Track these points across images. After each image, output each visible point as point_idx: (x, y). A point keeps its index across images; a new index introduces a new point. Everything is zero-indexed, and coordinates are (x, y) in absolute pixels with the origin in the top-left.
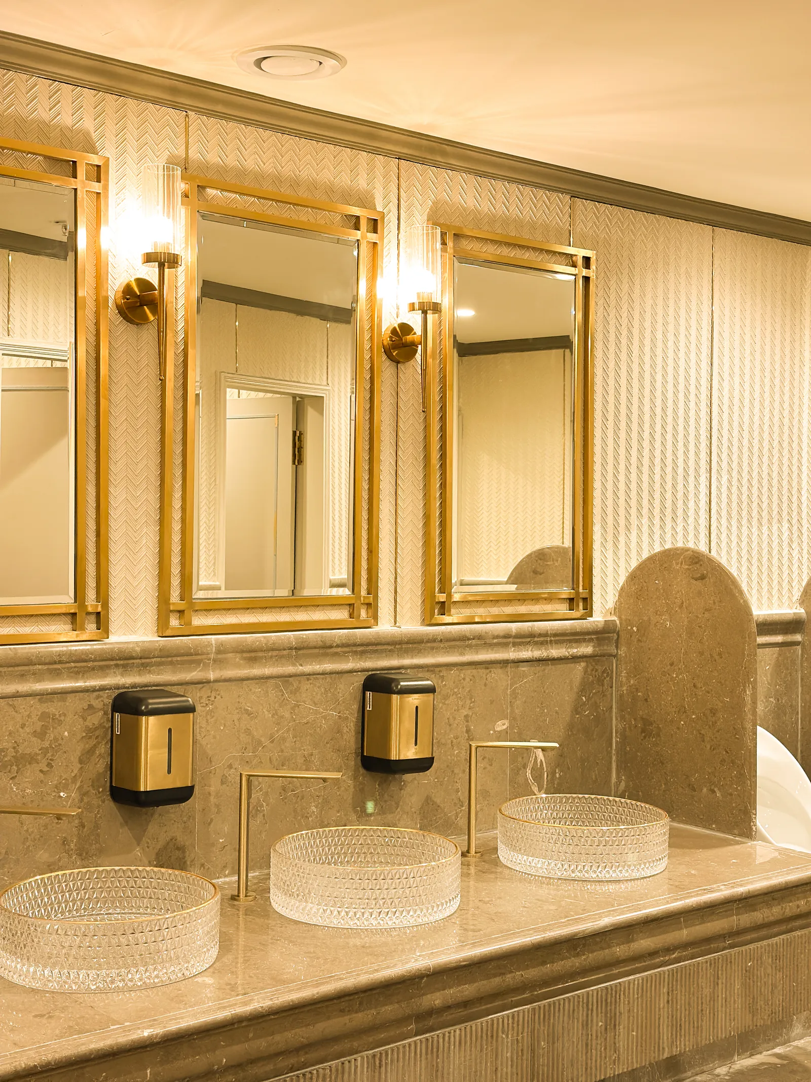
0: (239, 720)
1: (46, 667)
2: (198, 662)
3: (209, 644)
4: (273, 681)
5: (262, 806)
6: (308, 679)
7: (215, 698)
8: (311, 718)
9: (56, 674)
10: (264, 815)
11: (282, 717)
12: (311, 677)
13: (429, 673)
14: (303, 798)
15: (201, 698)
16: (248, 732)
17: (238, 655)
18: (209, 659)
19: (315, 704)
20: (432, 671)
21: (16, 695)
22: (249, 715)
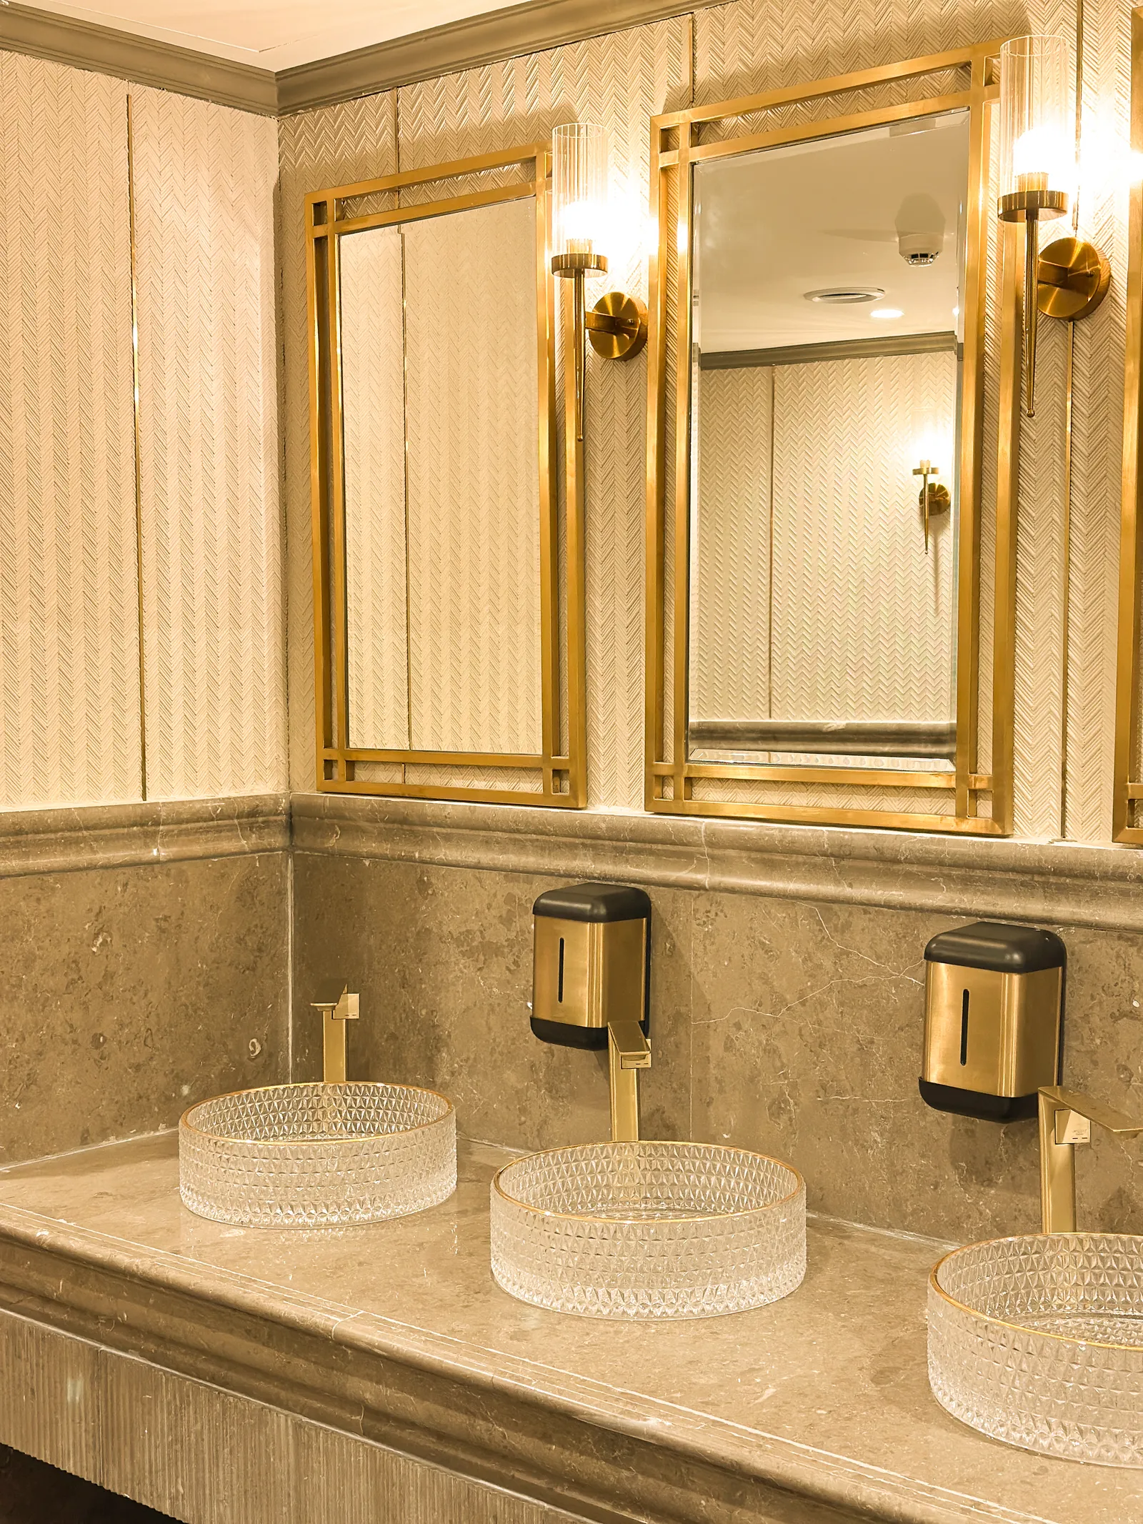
0: (752, 957)
1: (506, 835)
2: (690, 857)
3: (697, 831)
4: (804, 904)
5: (786, 1102)
6: (866, 912)
7: (717, 914)
8: (870, 978)
9: (521, 846)
10: (790, 1119)
11: (820, 966)
12: (871, 909)
13: (1122, 942)
14: (856, 1111)
15: (696, 911)
16: (765, 979)
17: (744, 854)
18: (703, 854)
19: (878, 958)
20: (1128, 939)
21: (478, 867)
22: (766, 952)
